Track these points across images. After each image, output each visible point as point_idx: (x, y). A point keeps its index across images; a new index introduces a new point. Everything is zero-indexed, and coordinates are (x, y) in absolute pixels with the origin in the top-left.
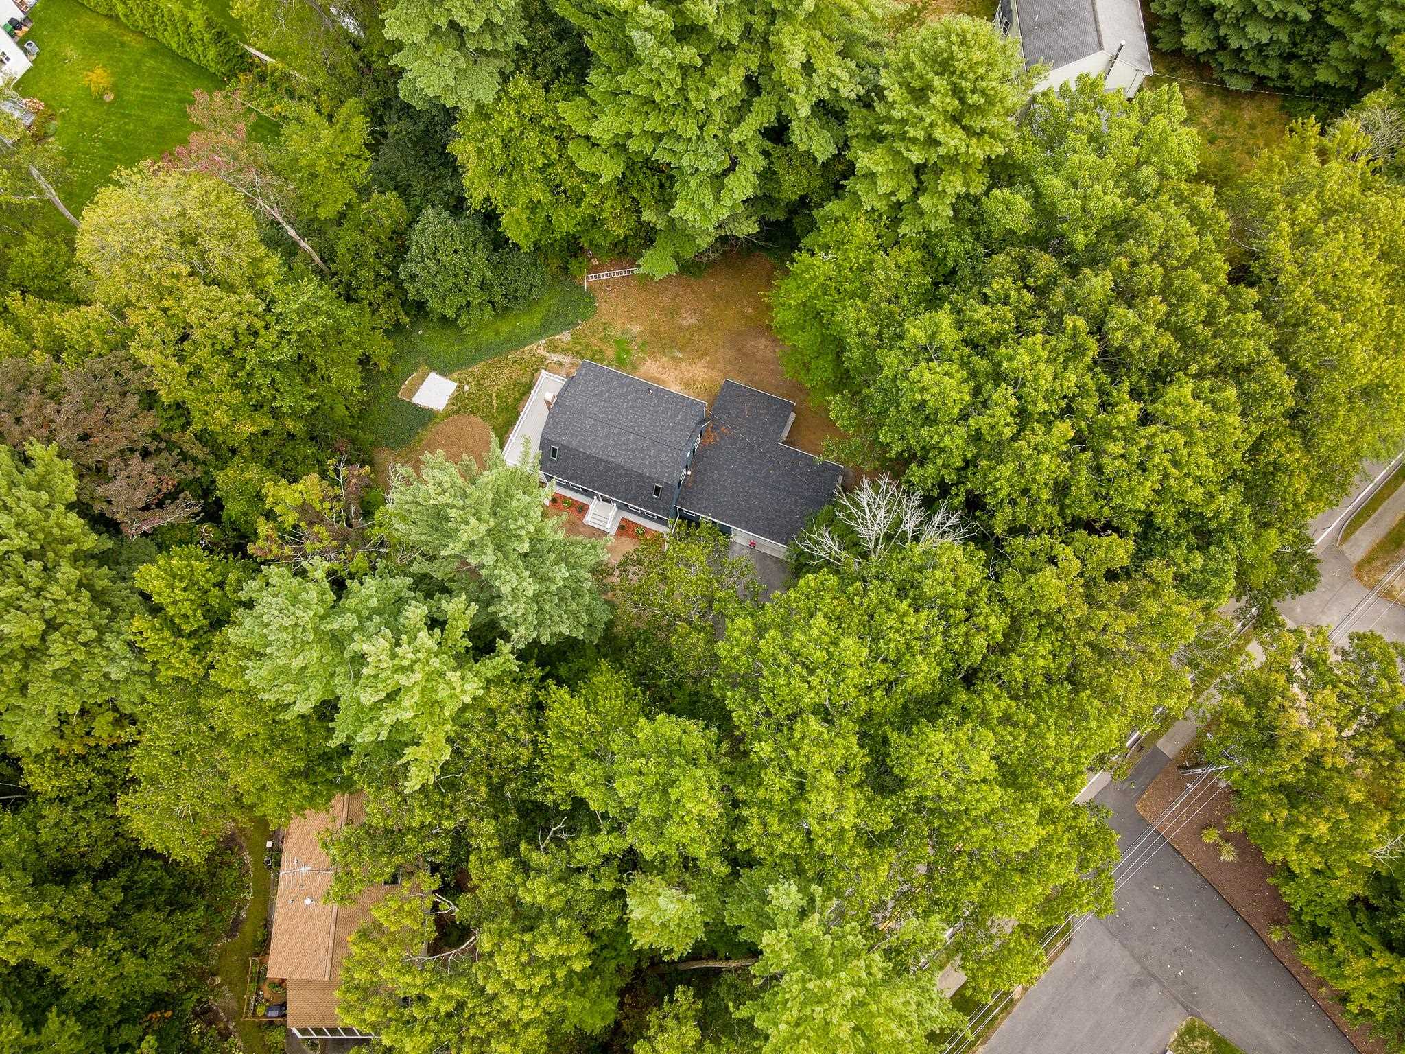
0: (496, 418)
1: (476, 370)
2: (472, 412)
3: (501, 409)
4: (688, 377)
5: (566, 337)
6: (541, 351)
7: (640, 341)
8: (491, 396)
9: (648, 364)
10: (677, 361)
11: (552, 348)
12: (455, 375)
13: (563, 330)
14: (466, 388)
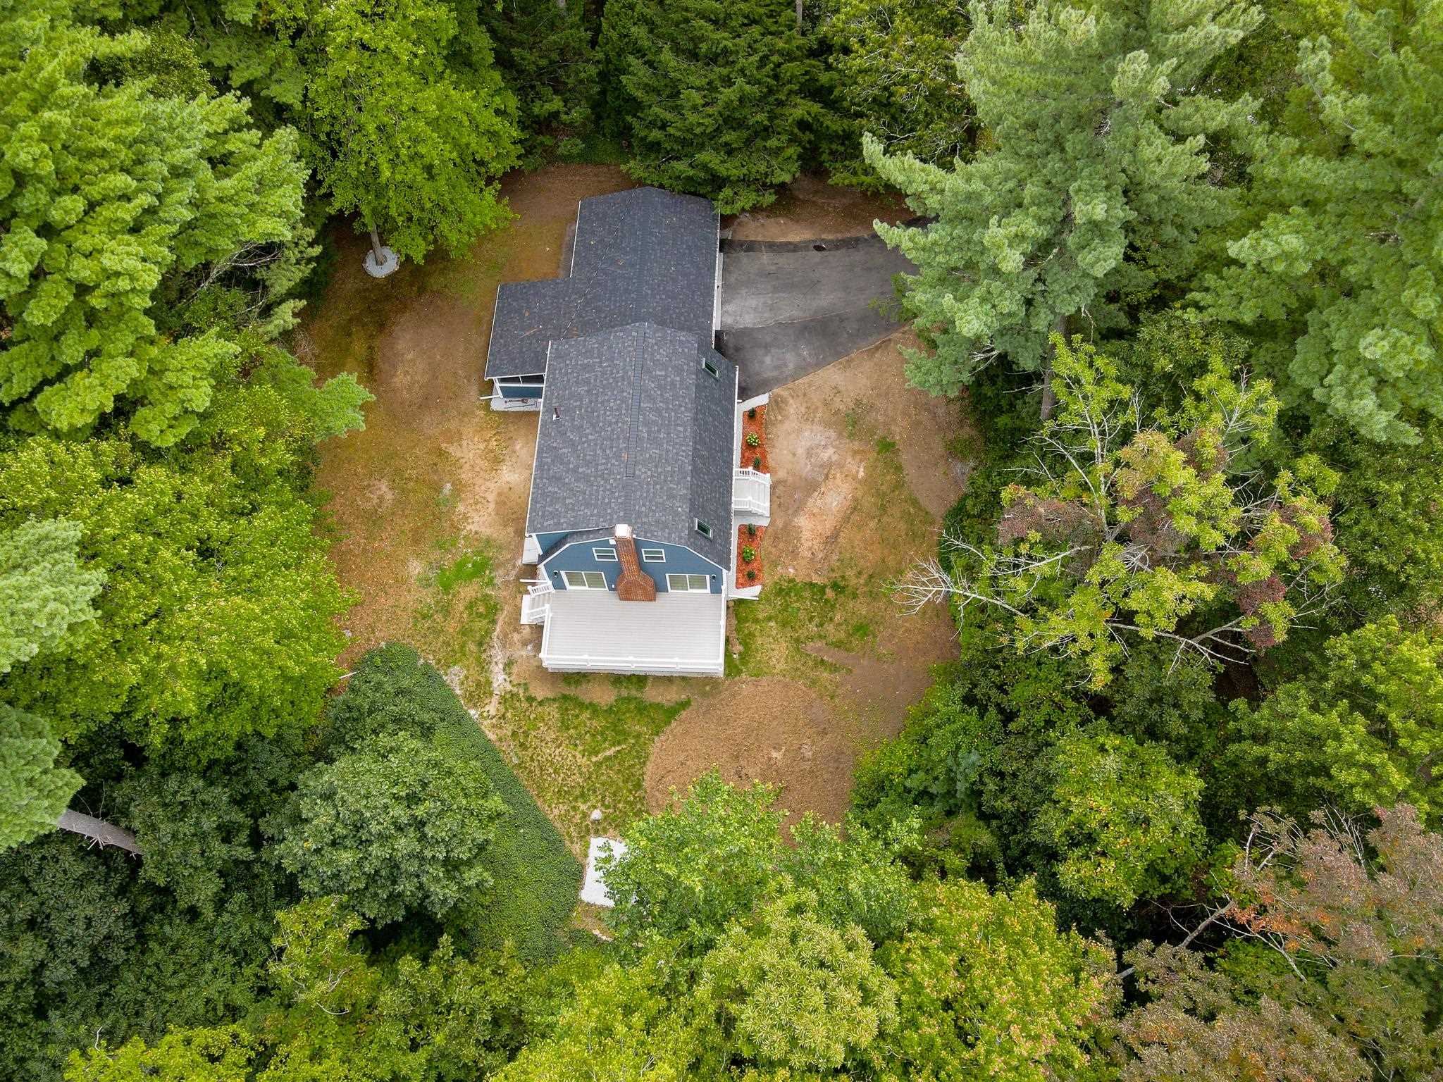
0: (638, 736)
1: (554, 811)
2: (638, 786)
3: (620, 735)
4: (485, 464)
5: (455, 678)
6: (492, 708)
7: (435, 555)
8: (598, 765)
9: (474, 528)
10: (459, 488)
11: (481, 691)
12: (576, 848)
13: (443, 684)
14: (596, 814)
